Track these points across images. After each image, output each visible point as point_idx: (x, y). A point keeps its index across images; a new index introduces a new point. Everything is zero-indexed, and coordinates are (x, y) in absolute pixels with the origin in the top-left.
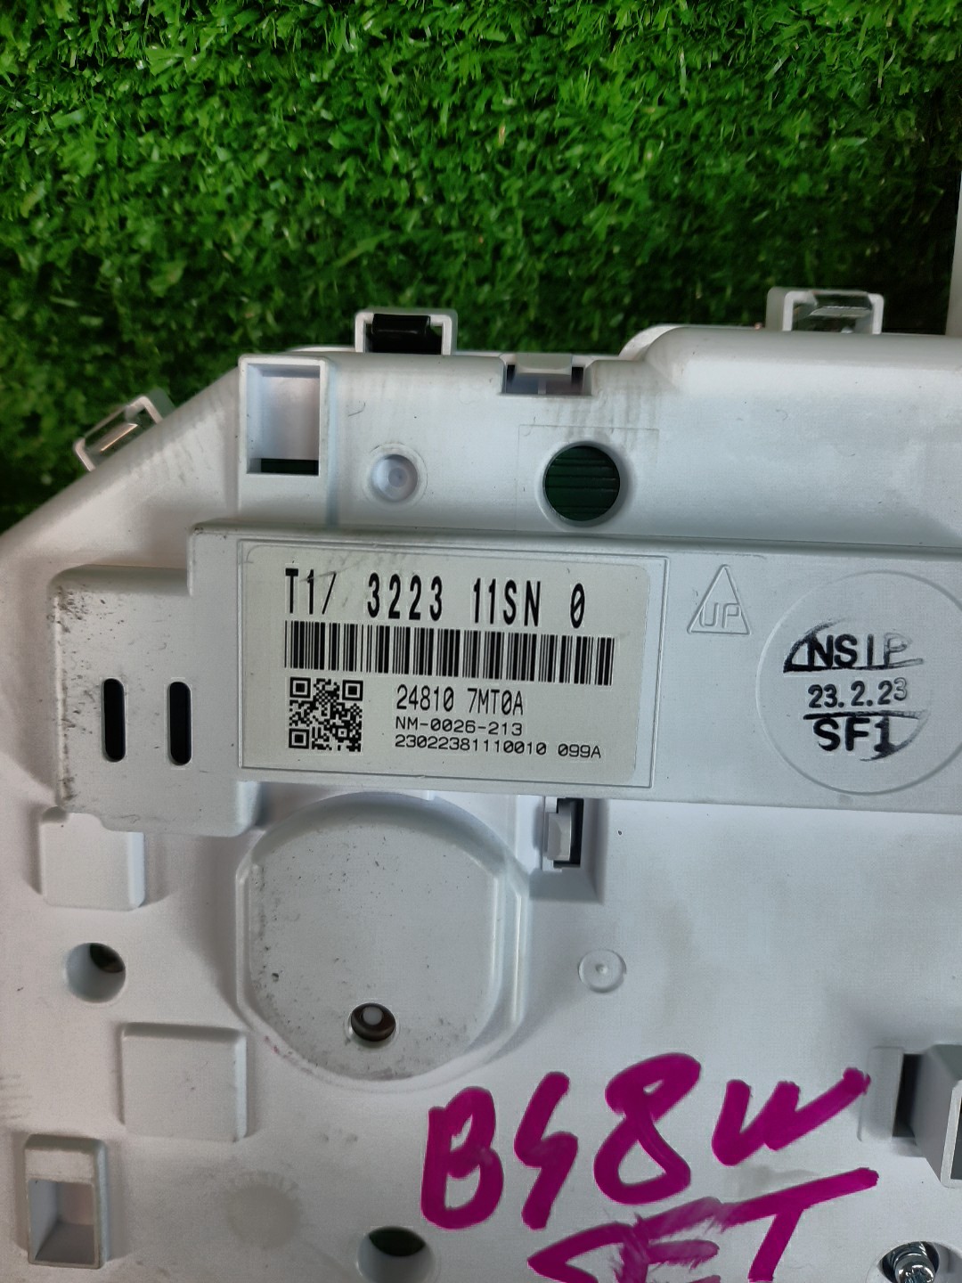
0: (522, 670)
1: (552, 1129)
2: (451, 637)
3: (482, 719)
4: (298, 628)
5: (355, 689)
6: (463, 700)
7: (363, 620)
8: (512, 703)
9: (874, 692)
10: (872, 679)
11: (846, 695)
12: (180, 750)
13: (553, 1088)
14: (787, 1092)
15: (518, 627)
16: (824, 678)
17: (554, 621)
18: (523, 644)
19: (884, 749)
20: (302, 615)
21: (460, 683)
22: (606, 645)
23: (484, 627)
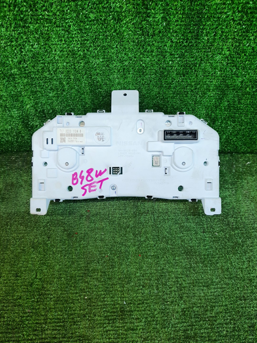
0: (77, 136)
1: (82, 176)
2: (72, 134)
3: (74, 140)
4: (61, 134)
5: (65, 138)
6: (73, 138)
7: (65, 133)
8: (76, 139)
9: (102, 137)
10: (102, 136)
11: (100, 137)
12: (52, 143)
13: (82, 172)
14: (100, 171)
15: (76, 133)
16: (98, 136)
17: (79, 133)
18: (77, 134)
19: (103, 141)
20: (61, 133)
21: (73, 137)
22: (83, 134)
23: (74, 133)
